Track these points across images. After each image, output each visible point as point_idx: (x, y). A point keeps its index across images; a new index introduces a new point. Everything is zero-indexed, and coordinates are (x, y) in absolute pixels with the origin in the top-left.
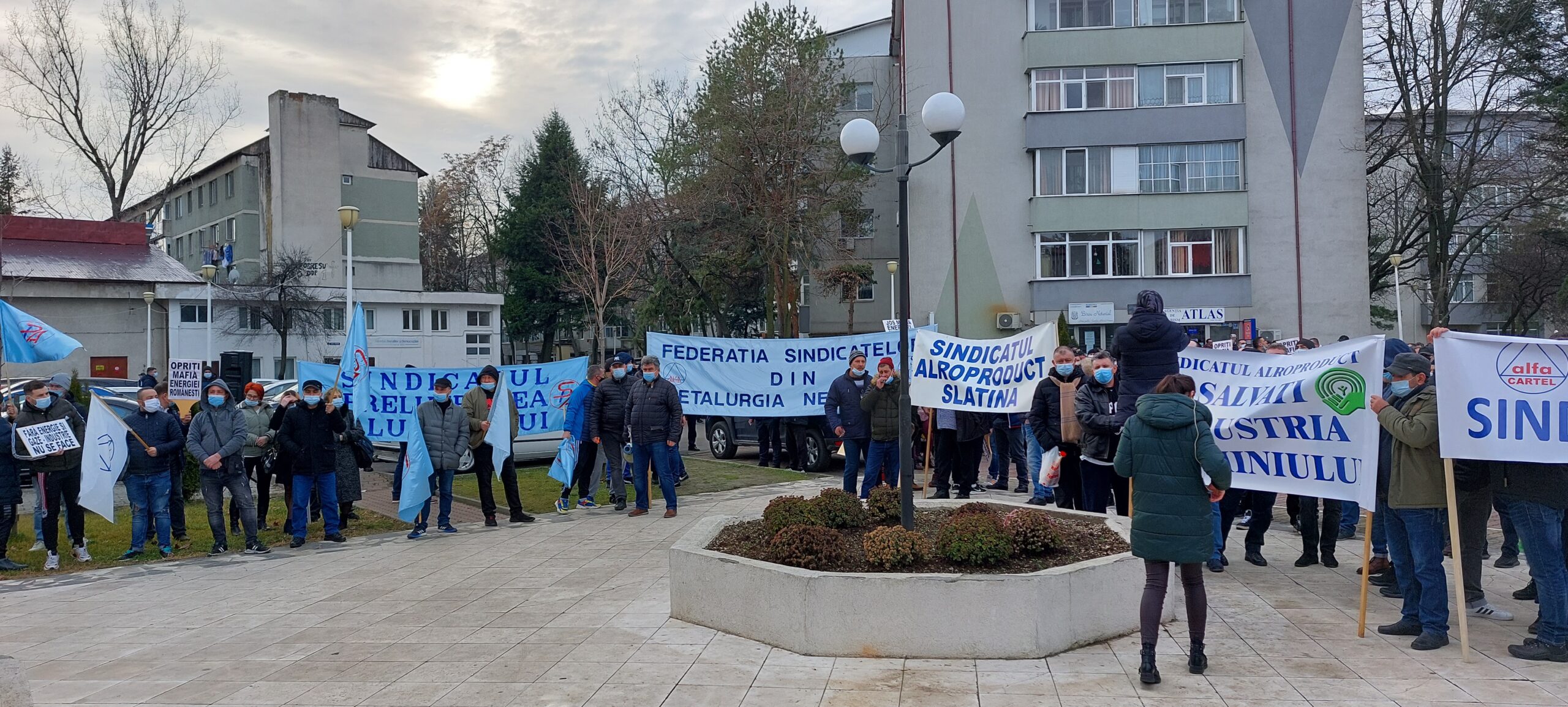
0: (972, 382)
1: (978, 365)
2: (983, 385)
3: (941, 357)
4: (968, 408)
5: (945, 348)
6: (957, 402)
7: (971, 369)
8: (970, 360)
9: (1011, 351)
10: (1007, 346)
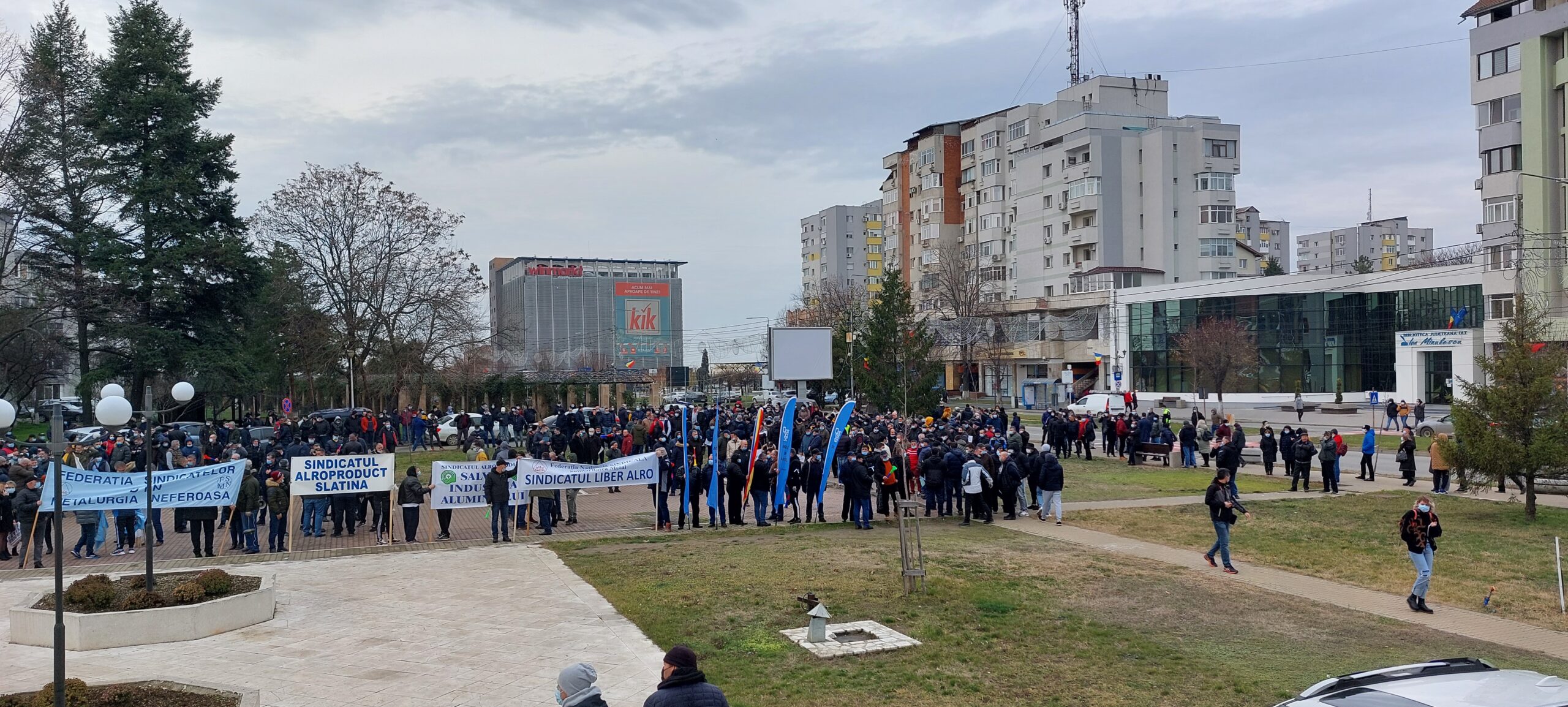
0: (335, 478)
1: (333, 469)
2: (341, 480)
3: (312, 470)
4: (335, 492)
5: (312, 464)
6: (326, 490)
7: (330, 472)
8: (328, 467)
9: (356, 463)
10: (351, 460)
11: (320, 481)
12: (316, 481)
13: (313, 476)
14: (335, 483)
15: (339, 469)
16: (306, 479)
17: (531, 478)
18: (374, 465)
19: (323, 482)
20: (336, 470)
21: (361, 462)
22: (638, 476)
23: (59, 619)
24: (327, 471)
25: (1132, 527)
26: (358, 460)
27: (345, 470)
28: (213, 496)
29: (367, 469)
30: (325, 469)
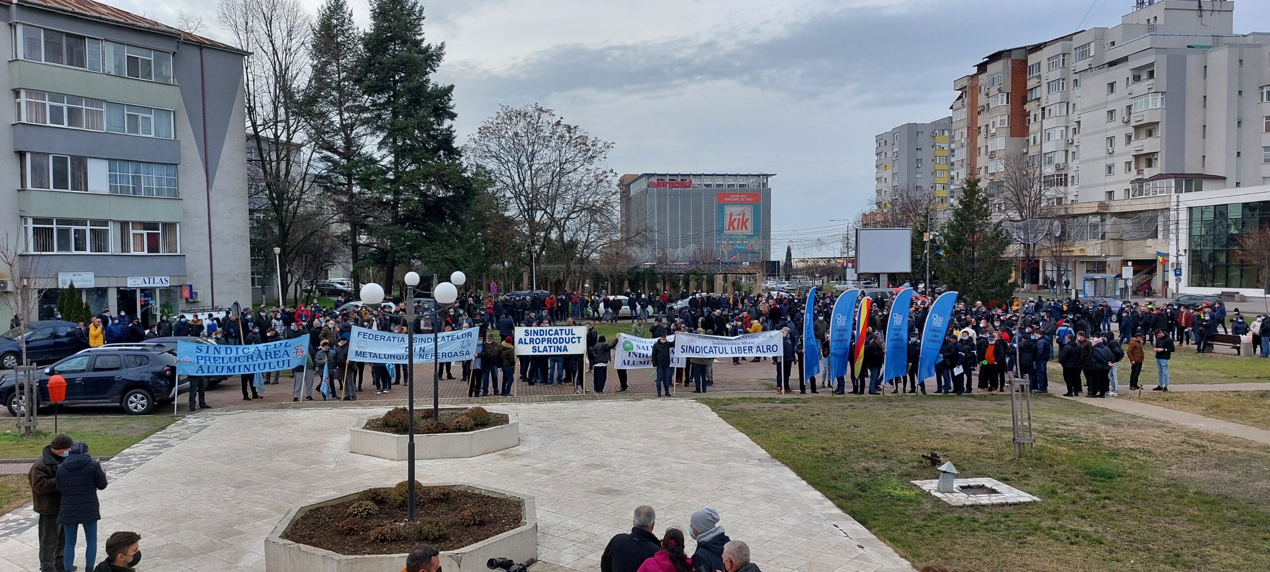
0: (545, 343)
1: (544, 336)
2: (550, 345)
3: (529, 336)
4: (545, 353)
5: (529, 332)
8: (540, 335)
9: (559, 332)
10: (556, 330)
11: (535, 345)
12: (532, 345)
13: (530, 341)
14: (545, 347)
15: (548, 336)
16: (525, 343)
17: (685, 348)
18: (572, 334)
19: (537, 346)
20: (546, 337)
21: (563, 332)
22: (765, 350)
23: (411, 439)
24: (541, 337)
25: (1215, 409)
26: (561, 330)
27: (552, 337)
28: (459, 354)
29: (567, 337)
30: (539, 337)
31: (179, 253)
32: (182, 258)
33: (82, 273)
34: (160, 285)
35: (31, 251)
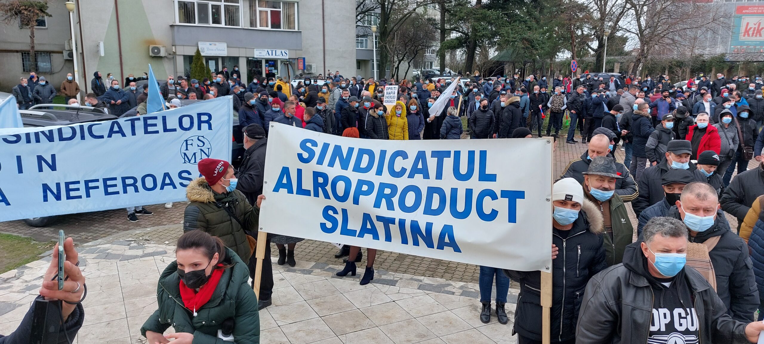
0: (368, 204)
1: (371, 176)
5: (318, 151)
6: (346, 231)
10: (421, 156)
11: (333, 202)
12: (321, 202)
13: (316, 185)
16: (302, 191)
18: (485, 177)
19: (339, 206)
21: (448, 163)
24: (354, 177)
26: (440, 155)
27: (402, 183)
29: (462, 187)
30: (349, 173)
31: (296, 30)
32: (299, 34)
33: (217, 43)
34: (281, 57)
35: (178, 23)
